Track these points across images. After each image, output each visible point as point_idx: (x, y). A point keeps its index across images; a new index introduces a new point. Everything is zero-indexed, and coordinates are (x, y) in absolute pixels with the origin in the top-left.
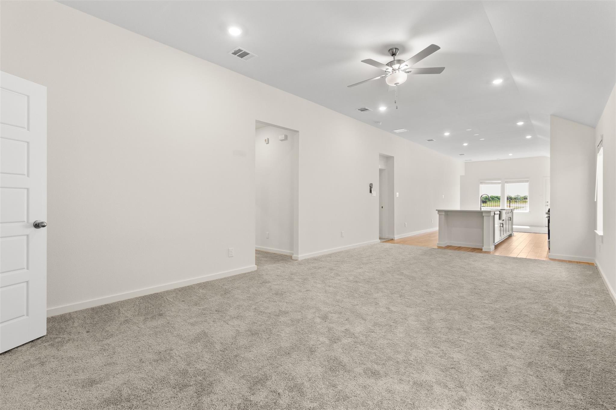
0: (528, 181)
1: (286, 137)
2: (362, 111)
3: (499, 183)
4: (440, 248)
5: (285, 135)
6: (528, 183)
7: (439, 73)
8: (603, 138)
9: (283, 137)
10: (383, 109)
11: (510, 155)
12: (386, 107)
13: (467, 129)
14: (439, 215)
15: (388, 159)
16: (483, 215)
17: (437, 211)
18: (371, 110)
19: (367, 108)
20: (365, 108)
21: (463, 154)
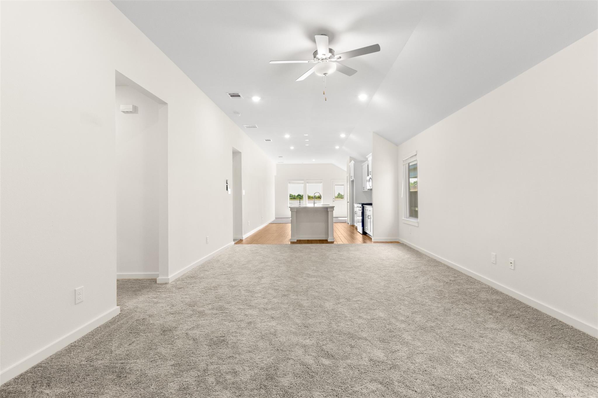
0: (322, 182)
1: (135, 110)
2: (231, 96)
3: (302, 183)
4: (293, 243)
5: (133, 106)
6: (322, 184)
7: (350, 76)
8: (417, 153)
9: (130, 108)
10: (256, 99)
11: (314, 160)
12: (260, 98)
13: (305, 134)
14: (291, 212)
15: (236, 154)
16: (328, 210)
17: (290, 208)
18: (243, 97)
19: (239, 95)
20: (238, 94)
21: (282, 157)
